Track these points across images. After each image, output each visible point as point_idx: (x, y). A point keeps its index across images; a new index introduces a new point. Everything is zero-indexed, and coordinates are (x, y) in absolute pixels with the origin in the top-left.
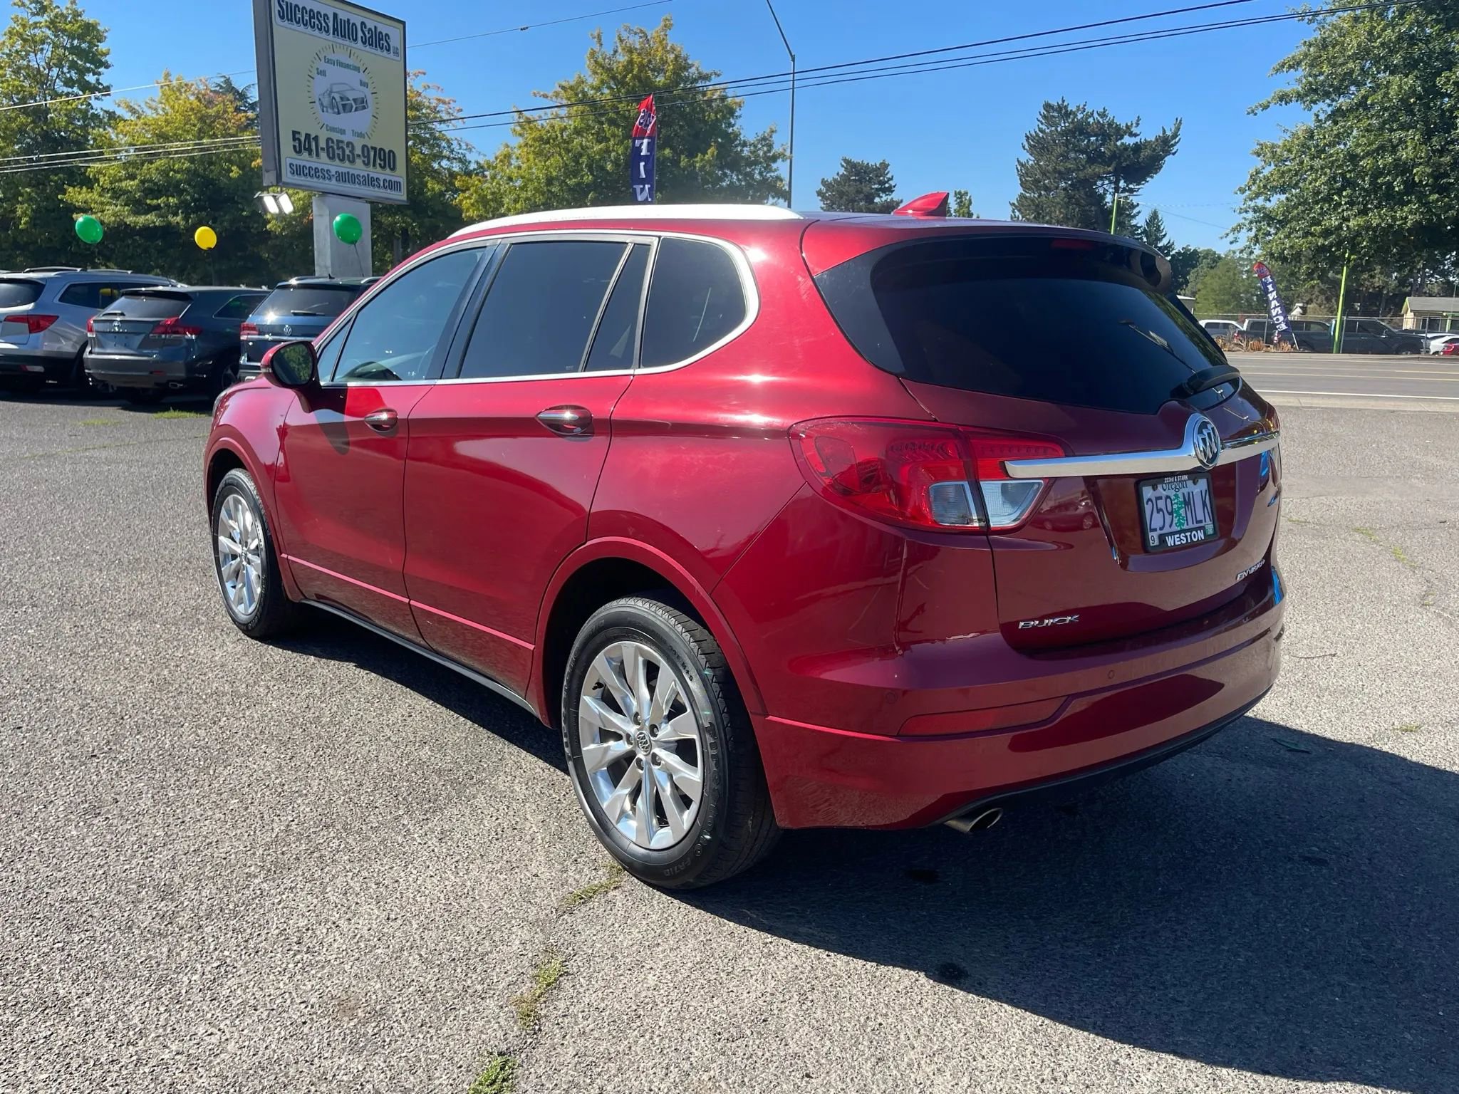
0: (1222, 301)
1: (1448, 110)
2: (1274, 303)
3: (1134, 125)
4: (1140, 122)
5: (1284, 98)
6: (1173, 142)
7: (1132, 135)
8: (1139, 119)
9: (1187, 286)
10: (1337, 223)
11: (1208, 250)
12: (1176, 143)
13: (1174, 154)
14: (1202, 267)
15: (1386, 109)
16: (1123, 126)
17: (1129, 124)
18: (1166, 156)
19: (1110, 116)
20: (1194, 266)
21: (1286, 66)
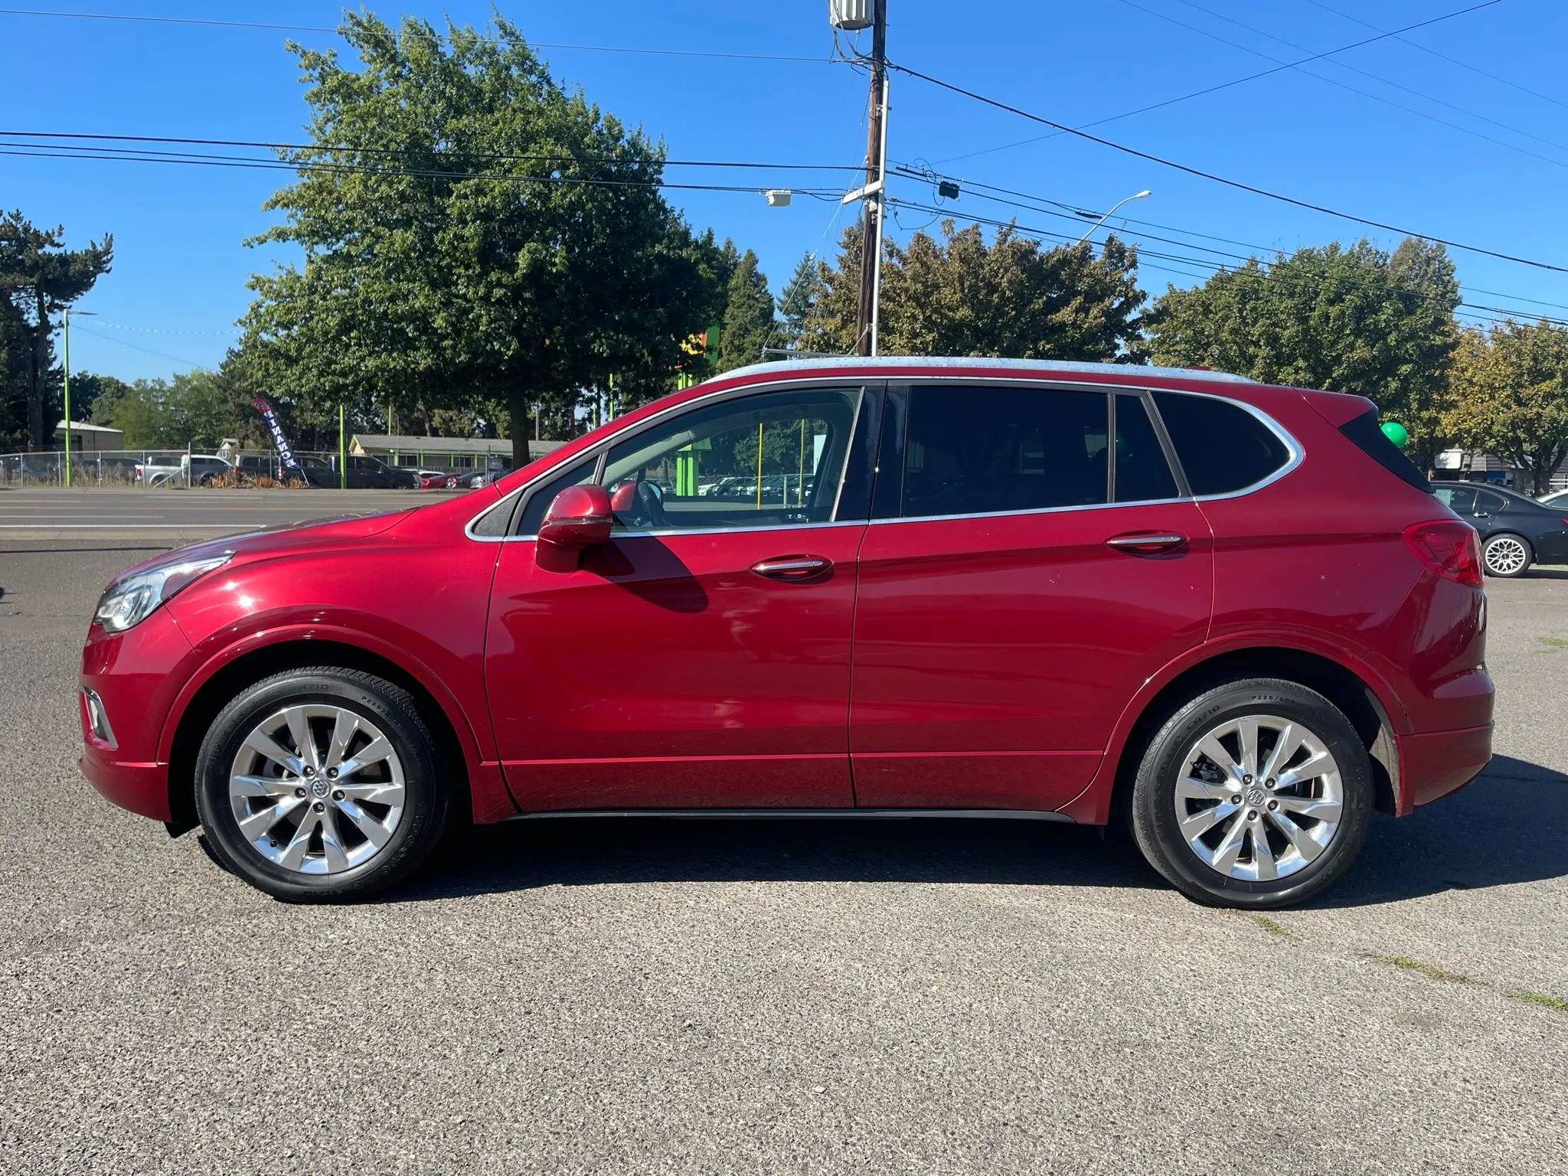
0: (141, 434)
1: (445, 267)
2: (280, 439)
3: (56, 234)
4: (63, 231)
5: (282, 235)
6: (105, 259)
7: (53, 244)
8: (61, 228)
9: (90, 416)
10: (355, 363)
11: (109, 378)
12: (109, 260)
13: (108, 271)
14: (106, 397)
15: (391, 260)
16: (43, 233)
17: (50, 232)
18: (99, 273)
19: (26, 220)
20: (95, 395)
21: (281, 203)
